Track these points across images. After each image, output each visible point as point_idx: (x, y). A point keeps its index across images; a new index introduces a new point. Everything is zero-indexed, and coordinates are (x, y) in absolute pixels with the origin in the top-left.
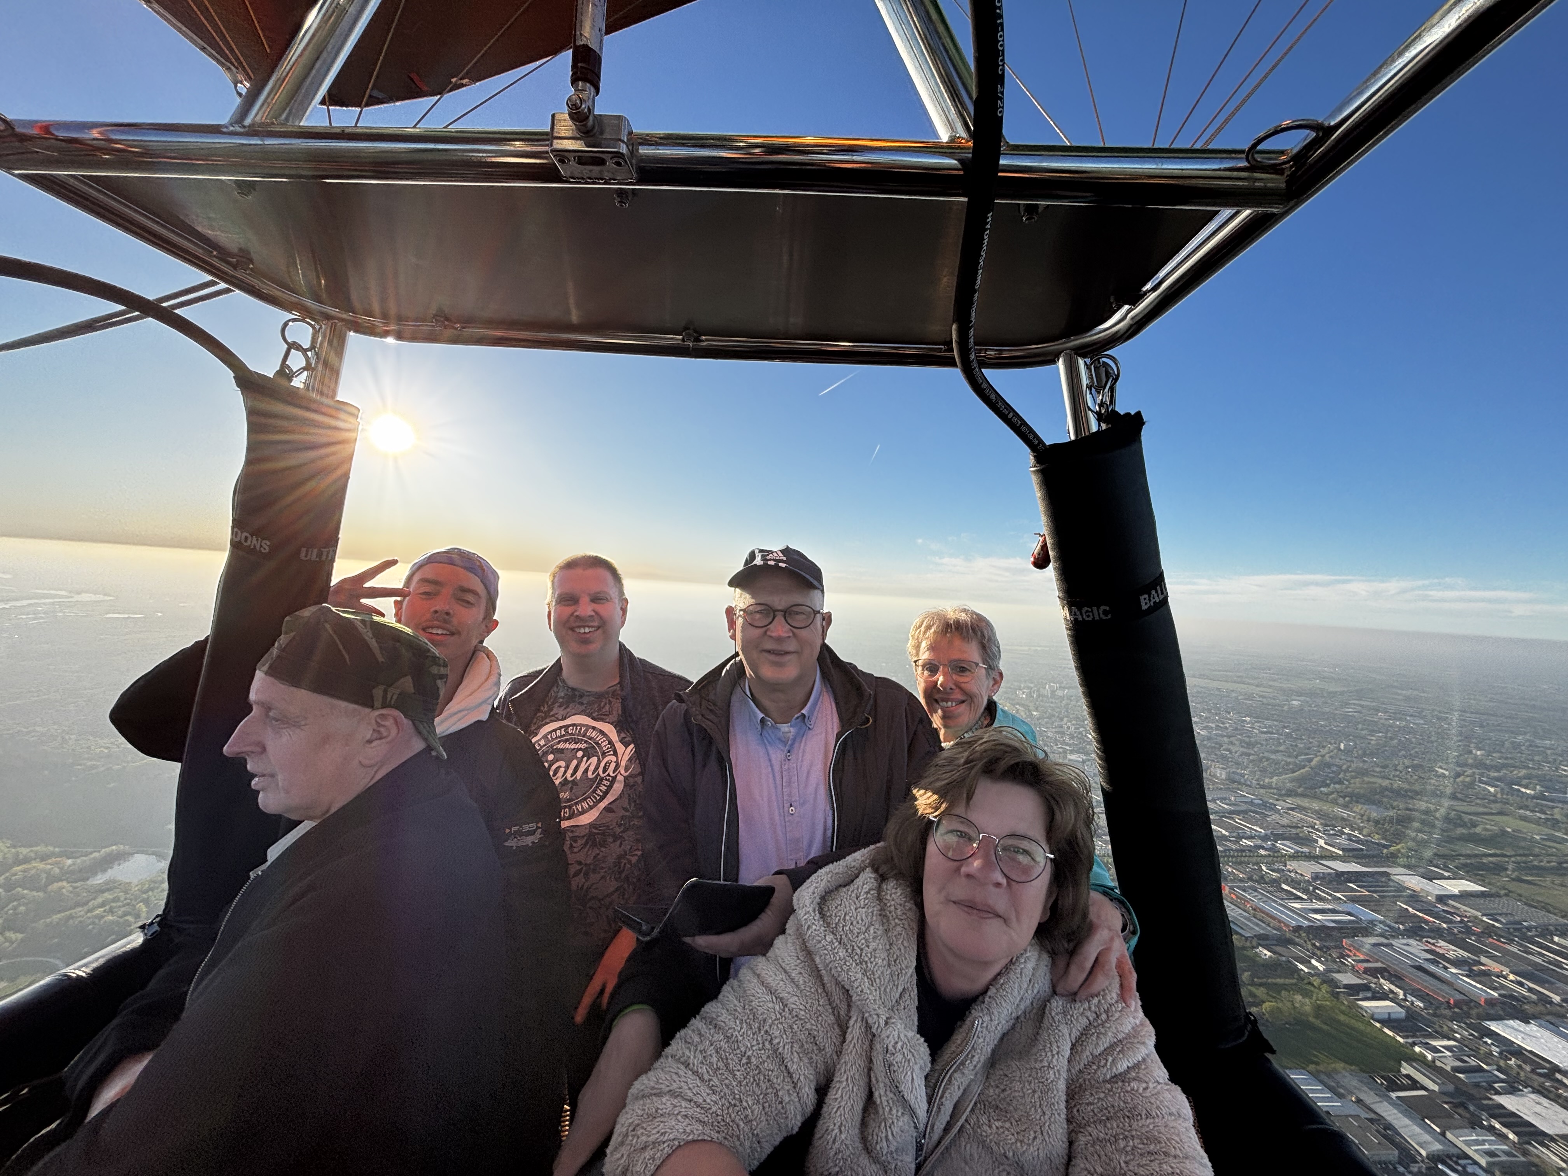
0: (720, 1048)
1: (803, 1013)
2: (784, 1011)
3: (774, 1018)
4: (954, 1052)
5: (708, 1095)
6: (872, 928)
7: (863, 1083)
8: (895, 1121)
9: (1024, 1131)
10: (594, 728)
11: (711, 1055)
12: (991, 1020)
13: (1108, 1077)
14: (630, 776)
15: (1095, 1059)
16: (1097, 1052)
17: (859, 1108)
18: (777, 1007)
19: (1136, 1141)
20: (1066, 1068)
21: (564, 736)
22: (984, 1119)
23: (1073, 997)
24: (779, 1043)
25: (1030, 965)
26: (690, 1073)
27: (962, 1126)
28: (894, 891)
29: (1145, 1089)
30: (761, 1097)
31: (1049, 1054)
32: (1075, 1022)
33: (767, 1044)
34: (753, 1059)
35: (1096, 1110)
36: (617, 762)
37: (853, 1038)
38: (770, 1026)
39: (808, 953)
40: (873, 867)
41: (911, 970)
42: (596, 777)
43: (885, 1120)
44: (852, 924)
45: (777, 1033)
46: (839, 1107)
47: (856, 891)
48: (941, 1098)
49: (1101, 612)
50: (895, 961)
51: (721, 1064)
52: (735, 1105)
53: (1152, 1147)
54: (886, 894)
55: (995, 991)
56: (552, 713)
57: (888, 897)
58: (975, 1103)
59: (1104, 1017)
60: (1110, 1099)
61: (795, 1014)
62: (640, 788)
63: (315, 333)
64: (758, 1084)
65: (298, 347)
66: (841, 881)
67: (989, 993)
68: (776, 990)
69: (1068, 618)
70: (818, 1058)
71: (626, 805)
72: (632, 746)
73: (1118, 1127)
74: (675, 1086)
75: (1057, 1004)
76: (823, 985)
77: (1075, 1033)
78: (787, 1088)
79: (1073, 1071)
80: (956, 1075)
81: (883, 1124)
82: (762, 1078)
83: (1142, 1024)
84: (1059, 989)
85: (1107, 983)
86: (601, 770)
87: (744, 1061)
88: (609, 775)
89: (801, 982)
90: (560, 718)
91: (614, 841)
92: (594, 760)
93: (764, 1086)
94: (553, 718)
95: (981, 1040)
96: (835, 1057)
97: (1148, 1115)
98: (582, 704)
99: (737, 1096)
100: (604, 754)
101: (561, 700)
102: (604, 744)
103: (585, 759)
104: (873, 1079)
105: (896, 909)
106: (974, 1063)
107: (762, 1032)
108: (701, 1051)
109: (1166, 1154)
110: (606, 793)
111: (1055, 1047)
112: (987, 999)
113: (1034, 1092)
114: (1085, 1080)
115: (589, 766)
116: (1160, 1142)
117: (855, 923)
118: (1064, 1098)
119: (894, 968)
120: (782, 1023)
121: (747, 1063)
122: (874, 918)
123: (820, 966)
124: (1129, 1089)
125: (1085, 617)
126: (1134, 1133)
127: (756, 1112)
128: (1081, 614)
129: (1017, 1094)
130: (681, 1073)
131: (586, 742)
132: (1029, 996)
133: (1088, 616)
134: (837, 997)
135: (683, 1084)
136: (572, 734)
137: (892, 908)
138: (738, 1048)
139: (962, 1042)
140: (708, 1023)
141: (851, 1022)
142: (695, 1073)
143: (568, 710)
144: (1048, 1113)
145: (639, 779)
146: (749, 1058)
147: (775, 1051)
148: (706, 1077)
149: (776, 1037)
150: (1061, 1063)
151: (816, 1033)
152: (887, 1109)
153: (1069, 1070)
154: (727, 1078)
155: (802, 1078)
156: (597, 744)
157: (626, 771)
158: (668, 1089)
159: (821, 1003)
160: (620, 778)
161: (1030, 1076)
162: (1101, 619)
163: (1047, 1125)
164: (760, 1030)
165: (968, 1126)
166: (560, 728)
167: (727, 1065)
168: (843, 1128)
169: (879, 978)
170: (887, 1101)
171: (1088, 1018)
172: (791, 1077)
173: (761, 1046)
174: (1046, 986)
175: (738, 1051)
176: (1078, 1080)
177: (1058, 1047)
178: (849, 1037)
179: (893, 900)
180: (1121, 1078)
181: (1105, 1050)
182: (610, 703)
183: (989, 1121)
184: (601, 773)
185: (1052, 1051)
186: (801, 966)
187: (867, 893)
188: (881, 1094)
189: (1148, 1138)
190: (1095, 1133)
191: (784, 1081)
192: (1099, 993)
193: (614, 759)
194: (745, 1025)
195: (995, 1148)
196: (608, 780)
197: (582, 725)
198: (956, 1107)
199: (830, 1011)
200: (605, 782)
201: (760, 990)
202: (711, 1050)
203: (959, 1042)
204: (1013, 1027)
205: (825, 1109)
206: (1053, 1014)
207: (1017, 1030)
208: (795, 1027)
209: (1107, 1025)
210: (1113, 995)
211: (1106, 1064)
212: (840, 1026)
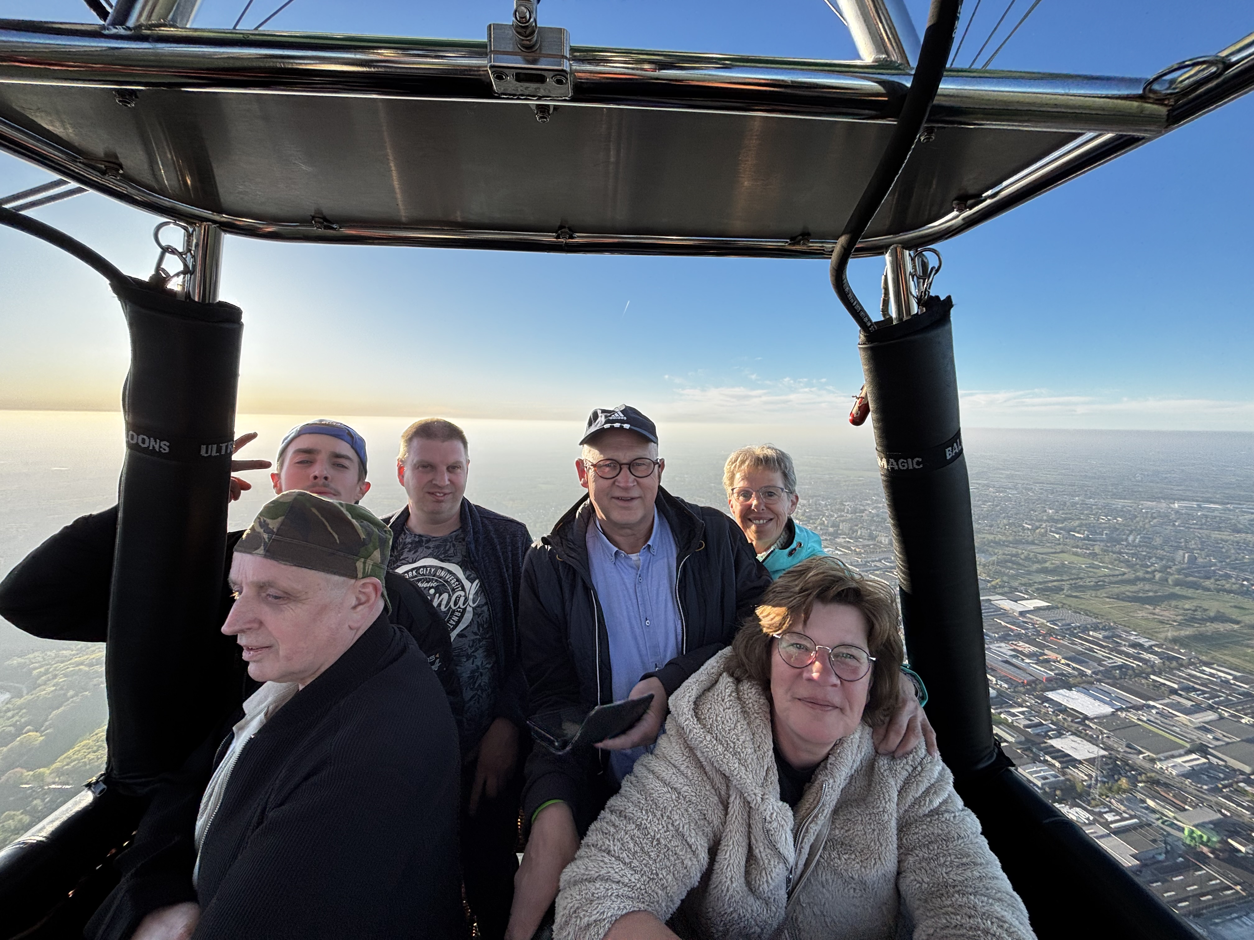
0: (634, 835)
1: (694, 798)
2: (679, 797)
3: (673, 805)
4: (809, 808)
5: (632, 875)
6: (739, 724)
7: (745, 844)
8: (774, 869)
9: (867, 859)
10: (442, 568)
11: (628, 842)
12: (835, 782)
13: (927, 812)
14: (478, 606)
15: (918, 801)
16: (917, 796)
17: (743, 863)
18: (674, 797)
19: (953, 857)
20: (895, 810)
21: (416, 576)
22: (834, 854)
23: (893, 756)
24: (679, 824)
25: (857, 736)
26: (613, 859)
27: (818, 861)
28: (749, 691)
29: (955, 817)
30: (672, 868)
31: (883, 802)
32: (898, 775)
33: (670, 826)
34: (662, 841)
35: (920, 838)
36: (465, 596)
37: (734, 812)
38: (671, 813)
39: (691, 750)
40: (728, 672)
41: (771, 753)
42: (449, 610)
43: (765, 869)
44: (723, 723)
45: (677, 817)
46: (729, 864)
47: (720, 695)
48: (801, 843)
49: (915, 463)
50: (759, 747)
51: (637, 849)
52: (653, 879)
53: (964, 860)
54: (744, 694)
55: (834, 759)
56: (402, 558)
57: (746, 696)
58: (826, 842)
59: (919, 768)
60: (930, 828)
61: (688, 800)
62: (486, 615)
63: (189, 236)
64: (668, 859)
65: (174, 251)
66: (705, 687)
67: (830, 761)
68: (669, 783)
69: (886, 467)
70: (708, 830)
71: (476, 630)
72: (477, 581)
73: (938, 848)
74: (603, 872)
75: (883, 763)
76: (706, 773)
77: (900, 783)
78: (689, 856)
79: (901, 811)
80: (811, 825)
81: (764, 872)
82: (671, 853)
83: (943, 769)
84: (879, 751)
85: (917, 742)
86: (452, 604)
87: (655, 843)
88: (459, 607)
89: (690, 774)
90: (411, 561)
91: (467, 660)
92: (445, 596)
93: (672, 858)
94: (403, 561)
95: (828, 797)
96: (721, 827)
97: (959, 837)
98: (428, 548)
99: (654, 872)
100: (454, 590)
101: (410, 546)
102: (453, 581)
103: (437, 595)
104: (753, 841)
105: (753, 705)
106: (824, 815)
107: (665, 818)
108: (618, 840)
109: (975, 864)
110: (458, 623)
111: (887, 796)
112: (829, 766)
113: (874, 830)
114: (909, 817)
115: (441, 601)
116: (969, 856)
117: (725, 722)
118: (895, 832)
119: (759, 753)
120: (679, 809)
121: (657, 844)
122: (739, 716)
123: (702, 759)
124: (943, 819)
125: (900, 466)
126: (950, 851)
127: (669, 881)
128: (898, 464)
129: (859, 833)
130: (606, 860)
131: (436, 581)
132: (859, 758)
133: (904, 466)
134: (718, 779)
135: (610, 869)
136: (423, 575)
137: (751, 705)
138: (649, 833)
139: (814, 800)
140: (618, 815)
141: (732, 799)
142: (618, 858)
143: (418, 554)
144: (884, 844)
145: (485, 608)
146: (658, 840)
147: (677, 831)
148: (627, 860)
149: (676, 820)
150: (892, 807)
151: (706, 812)
152: (766, 861)
153: (898, 812)
154: (644, 859)
155: (699, 847)
156: (447, 582)
157: (474, 603)
158: (597, 874)
159: (707, 788)
160: (469, 609)
161: (870, 819)
162: (914, 469)
163: (883, 853)
164: (662, 815)
165: (823, 860)
166: (412, 570)
167: (642, 849)
168: (733, 879)
169: (751, 763)
170: (766, 856)
171: (907, 770)
172: (691, 847)
173: (665, 828)
174: (870, 748)
175: (649, 836)
176: (904, 817)
177: (889, 795)
178: (731, 810)
179: (750, 698)
180: (936, 812)
181: (923, 793)
182: (454, 546)
183: (839, 855)
184: (452, 606)
185: (885, 799)
186: (687, 760)
187: (730, 696)
188: (761, 850)
189: (961, 854)
190: (921, 855)
191: (686, 852)
192: (912, 750)
193: (462, 593)
194: (650, 814)
195: (845, 874)
196: (459, 612)
197: (431, 567)
198: (811, 847)
199: (714, 793)
200: (457, 614)
201: (658, 784)
202: (627, 838)
203: (811, 800)
204: (850, 783)
205: (716, 866)
206: (882, 771)
207: (854, 784)
208: (690, 810)
209: (922, 774)
210: (923, 752)
211: (925, 804)
212: (722, 803)
